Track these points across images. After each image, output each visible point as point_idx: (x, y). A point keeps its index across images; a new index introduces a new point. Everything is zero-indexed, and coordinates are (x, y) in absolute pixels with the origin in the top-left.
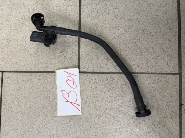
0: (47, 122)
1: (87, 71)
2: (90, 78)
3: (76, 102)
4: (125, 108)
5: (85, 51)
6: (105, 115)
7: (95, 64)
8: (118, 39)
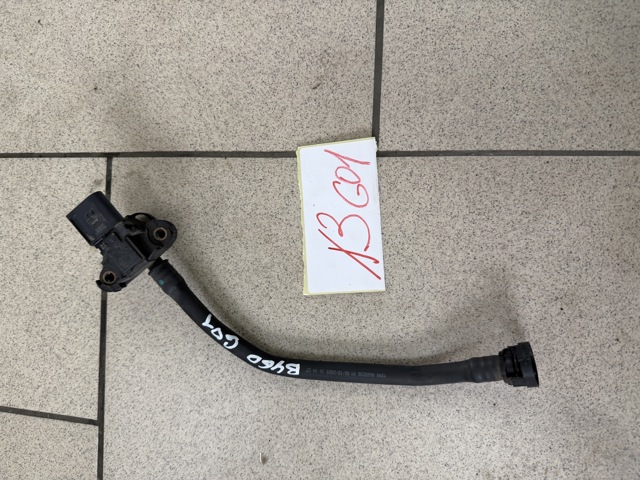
0: (267, 317)
1: (404, 150)
2: (416, 172)
3: (365, 250)
4: (535, 268)
5: (399, 81)
6: (464, 290)
7: (433, 126)
8: (513, 40)
